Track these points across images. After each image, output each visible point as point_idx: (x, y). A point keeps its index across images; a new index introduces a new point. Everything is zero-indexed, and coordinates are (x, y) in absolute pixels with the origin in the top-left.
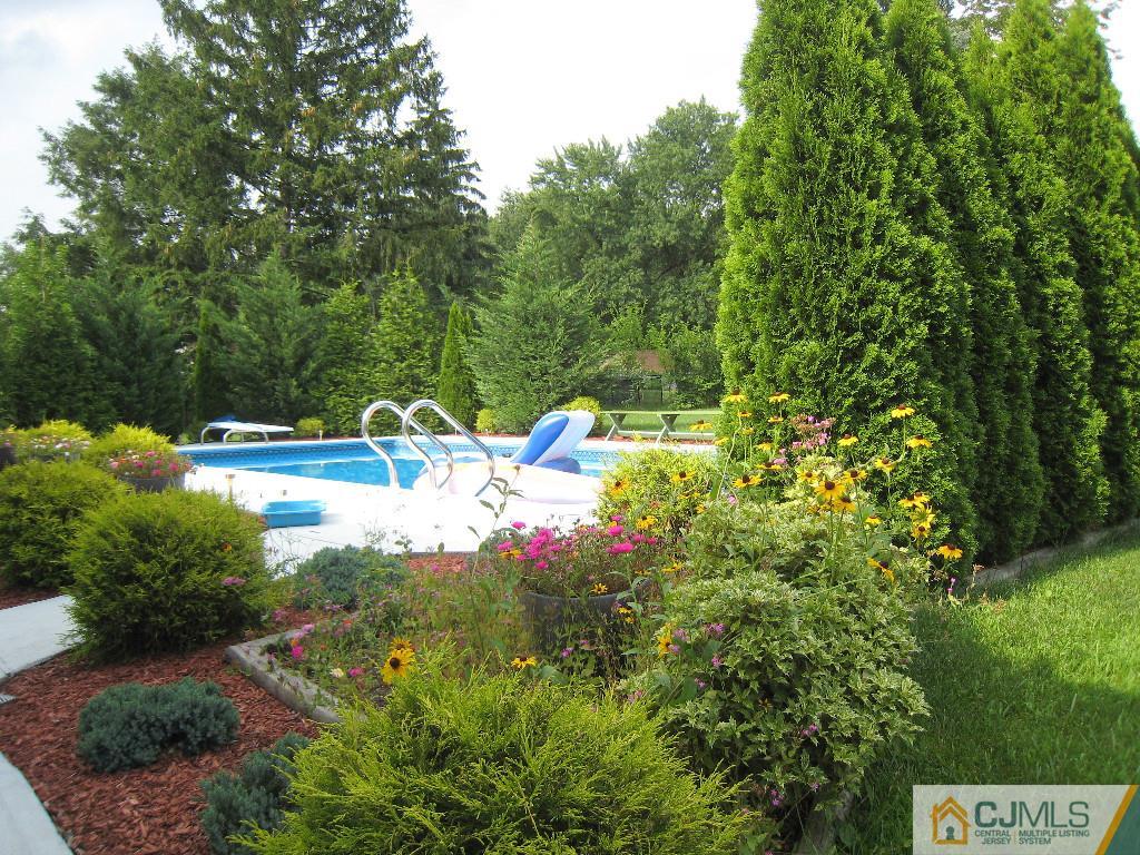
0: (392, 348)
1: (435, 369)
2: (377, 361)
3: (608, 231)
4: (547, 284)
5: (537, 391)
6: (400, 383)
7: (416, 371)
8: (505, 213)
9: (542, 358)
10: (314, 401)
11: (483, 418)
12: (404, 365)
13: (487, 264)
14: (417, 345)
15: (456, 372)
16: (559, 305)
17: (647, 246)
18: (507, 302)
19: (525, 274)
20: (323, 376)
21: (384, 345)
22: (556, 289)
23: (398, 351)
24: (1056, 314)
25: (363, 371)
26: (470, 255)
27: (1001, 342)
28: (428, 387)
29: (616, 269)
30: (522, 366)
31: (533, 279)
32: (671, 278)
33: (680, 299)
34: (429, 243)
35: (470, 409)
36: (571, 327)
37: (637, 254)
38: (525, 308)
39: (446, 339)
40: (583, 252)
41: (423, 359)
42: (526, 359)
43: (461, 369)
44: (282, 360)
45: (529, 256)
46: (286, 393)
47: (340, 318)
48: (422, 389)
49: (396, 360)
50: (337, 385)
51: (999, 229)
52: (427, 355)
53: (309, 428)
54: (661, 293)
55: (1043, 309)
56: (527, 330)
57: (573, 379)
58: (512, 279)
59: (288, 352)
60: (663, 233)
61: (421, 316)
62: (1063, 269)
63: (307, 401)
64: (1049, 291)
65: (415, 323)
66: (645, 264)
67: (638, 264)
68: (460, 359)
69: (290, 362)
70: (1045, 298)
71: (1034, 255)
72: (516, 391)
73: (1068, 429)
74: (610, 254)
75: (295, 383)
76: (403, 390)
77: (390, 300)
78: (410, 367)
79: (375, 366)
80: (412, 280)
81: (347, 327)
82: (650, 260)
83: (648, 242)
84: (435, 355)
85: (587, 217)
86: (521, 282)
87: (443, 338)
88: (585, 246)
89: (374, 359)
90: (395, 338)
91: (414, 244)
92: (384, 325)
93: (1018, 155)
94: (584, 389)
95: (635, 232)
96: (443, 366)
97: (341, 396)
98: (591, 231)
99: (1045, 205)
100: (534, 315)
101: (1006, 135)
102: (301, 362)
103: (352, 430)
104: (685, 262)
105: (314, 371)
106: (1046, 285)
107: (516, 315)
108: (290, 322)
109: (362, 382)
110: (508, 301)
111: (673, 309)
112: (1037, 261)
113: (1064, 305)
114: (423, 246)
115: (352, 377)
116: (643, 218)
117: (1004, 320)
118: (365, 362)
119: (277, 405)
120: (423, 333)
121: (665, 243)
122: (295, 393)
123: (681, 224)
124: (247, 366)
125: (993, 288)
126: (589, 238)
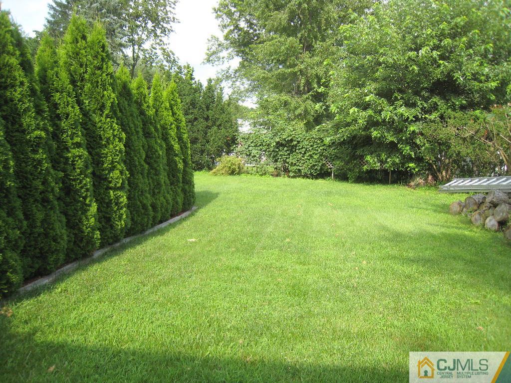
24: (73, 165)
27: (38, 183)
51: (37, 133)
55: (66, 163)
62: (78, 145)
64: (70, 155)
70: (67, 159)
71: (63, 139)
73: (80, 213)
93: (58, 94)
99: (70, 117)
101: (53, 85)
106: (69, 152)
112: (65, 142)
113: (77, 161)
117: (40, 173)
125: (34, 159)
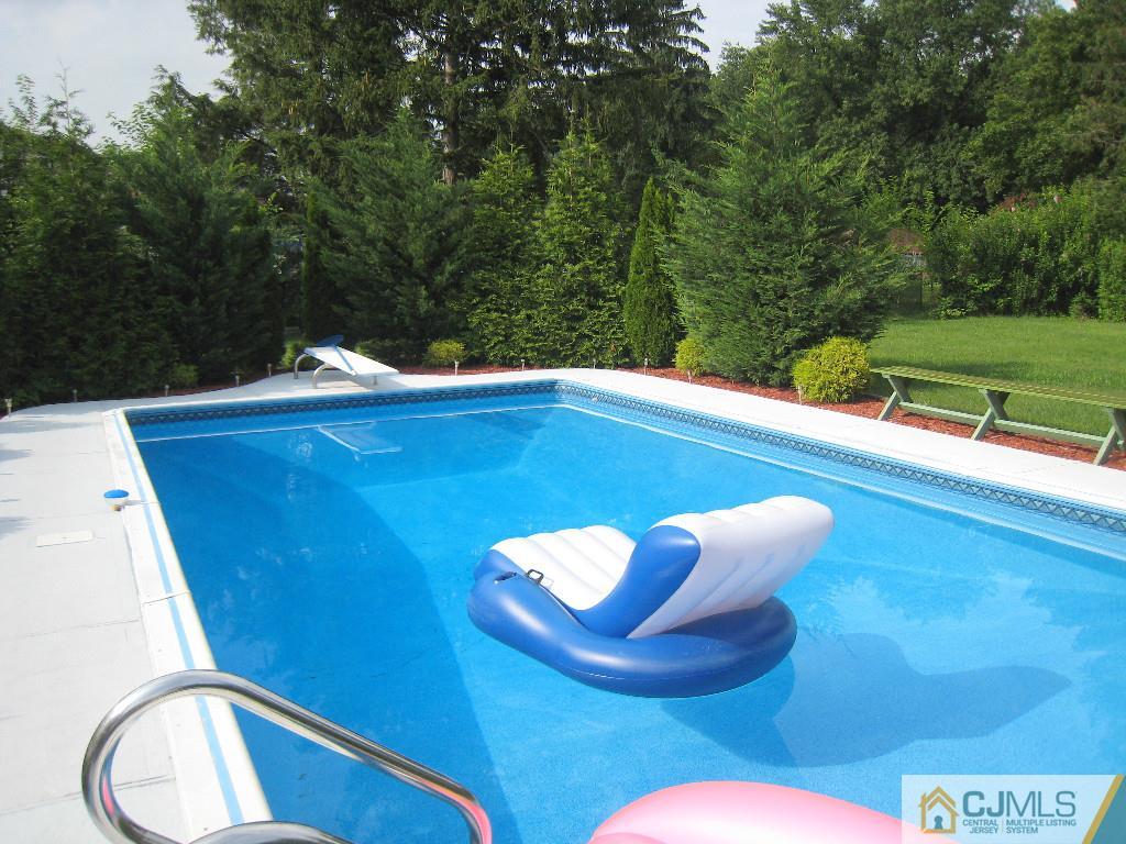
0: (562, 244)
1: (621, 275)
2: (541, 261)
3: (849, 88)
4: (790, 153)
5: (769, 323)
6: (570, 293)
7: (594, 277)
8: (728, 72)
9: (779, 271)
10: (452, 317)
11: (684, 351)
12: (577, 267)
13: (707, 126)
14: (597, 239)
15: (650, 280)
16: (811, 188)
17: (893, 106)
18: (728, 182)
19: (757, 137)
20: (467, 283)
21: (552, 237)
22: (803, 160)
23: (569, 247)
25: (521, 276)
26: (690, 115)
28: (611, 300)
29: (856, 133)
30: (745, 282)
31: (769, 145)
32: (920, 145)
33: (930, 168)
34: (628, 99)
35: (668, 334)
36: (826, 223)
37: (881, 115)
38: (755, 191)
39: (638, 233)
40: (817, 113)
41: (604, 259)
42: (754, 271)
43: (656, 276)
44: (409, 260)
45: (765, 109)
46: (414, 305)
47: (492, 199)
48: (601, 303)
49: (567, 260)
50: (484, 294)
52: (609, 253)
53: (443, 354)
54: (908, 161)
56: (754, 226)
57: (828, 308)
58: (736, 144)
59: (415, 248)
60: (914, 91)
61: (603, 197)
63: (443, 317)
65: (596, 207)
66: (889, 127)
67: (881, 127)
68: (656, 261)
69: (419, 263)
72: (735, 320)
74: (850, 115)
75: (424, 293)
76: (574, 305)
77: (561, 175)
78: (586, 271)
79: (538, 268)
80: (593, 146)
81: (502, 213)
82: (895, 122)
83: (895, 102)
84: (621, 253)
85: (824, 71)
86: (751, 150)
87: (634, 229)
88: (819, 105)
89: (538, 258)
90: (567, 229)
91: (607, 98)
92: (553, 211)
94: (843, 323)
95: (880, 88)
96: (632, 270)
97: (489, 310)
98: (828, 88)
100: (769, 204)
102: (435, 264)
103: (504, 357)
104: (936, 125)
105: (452, 274)
107: (741, 203)
108: (419, 207)
109: (518, 290)
110: (727, 179)
111: (922, 180)
114: (619, 102)
115: (505, 284)
116: (891, 72)
118: (524, 264)
119: (402, 322)
120: (606, 222)
121: (916, 101)
122: (424, 306)
123: (936, 79)
124: (360, 268)
126: (825, 97)
